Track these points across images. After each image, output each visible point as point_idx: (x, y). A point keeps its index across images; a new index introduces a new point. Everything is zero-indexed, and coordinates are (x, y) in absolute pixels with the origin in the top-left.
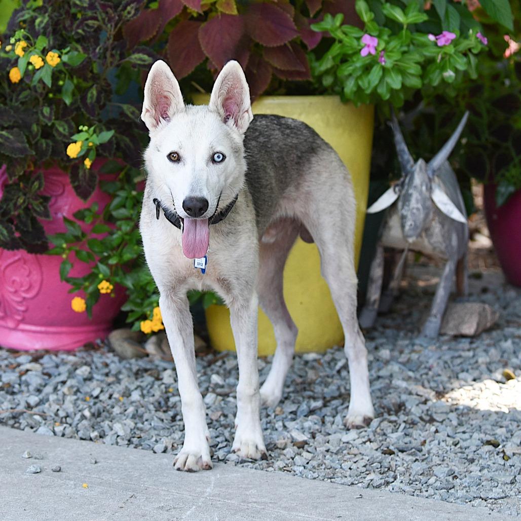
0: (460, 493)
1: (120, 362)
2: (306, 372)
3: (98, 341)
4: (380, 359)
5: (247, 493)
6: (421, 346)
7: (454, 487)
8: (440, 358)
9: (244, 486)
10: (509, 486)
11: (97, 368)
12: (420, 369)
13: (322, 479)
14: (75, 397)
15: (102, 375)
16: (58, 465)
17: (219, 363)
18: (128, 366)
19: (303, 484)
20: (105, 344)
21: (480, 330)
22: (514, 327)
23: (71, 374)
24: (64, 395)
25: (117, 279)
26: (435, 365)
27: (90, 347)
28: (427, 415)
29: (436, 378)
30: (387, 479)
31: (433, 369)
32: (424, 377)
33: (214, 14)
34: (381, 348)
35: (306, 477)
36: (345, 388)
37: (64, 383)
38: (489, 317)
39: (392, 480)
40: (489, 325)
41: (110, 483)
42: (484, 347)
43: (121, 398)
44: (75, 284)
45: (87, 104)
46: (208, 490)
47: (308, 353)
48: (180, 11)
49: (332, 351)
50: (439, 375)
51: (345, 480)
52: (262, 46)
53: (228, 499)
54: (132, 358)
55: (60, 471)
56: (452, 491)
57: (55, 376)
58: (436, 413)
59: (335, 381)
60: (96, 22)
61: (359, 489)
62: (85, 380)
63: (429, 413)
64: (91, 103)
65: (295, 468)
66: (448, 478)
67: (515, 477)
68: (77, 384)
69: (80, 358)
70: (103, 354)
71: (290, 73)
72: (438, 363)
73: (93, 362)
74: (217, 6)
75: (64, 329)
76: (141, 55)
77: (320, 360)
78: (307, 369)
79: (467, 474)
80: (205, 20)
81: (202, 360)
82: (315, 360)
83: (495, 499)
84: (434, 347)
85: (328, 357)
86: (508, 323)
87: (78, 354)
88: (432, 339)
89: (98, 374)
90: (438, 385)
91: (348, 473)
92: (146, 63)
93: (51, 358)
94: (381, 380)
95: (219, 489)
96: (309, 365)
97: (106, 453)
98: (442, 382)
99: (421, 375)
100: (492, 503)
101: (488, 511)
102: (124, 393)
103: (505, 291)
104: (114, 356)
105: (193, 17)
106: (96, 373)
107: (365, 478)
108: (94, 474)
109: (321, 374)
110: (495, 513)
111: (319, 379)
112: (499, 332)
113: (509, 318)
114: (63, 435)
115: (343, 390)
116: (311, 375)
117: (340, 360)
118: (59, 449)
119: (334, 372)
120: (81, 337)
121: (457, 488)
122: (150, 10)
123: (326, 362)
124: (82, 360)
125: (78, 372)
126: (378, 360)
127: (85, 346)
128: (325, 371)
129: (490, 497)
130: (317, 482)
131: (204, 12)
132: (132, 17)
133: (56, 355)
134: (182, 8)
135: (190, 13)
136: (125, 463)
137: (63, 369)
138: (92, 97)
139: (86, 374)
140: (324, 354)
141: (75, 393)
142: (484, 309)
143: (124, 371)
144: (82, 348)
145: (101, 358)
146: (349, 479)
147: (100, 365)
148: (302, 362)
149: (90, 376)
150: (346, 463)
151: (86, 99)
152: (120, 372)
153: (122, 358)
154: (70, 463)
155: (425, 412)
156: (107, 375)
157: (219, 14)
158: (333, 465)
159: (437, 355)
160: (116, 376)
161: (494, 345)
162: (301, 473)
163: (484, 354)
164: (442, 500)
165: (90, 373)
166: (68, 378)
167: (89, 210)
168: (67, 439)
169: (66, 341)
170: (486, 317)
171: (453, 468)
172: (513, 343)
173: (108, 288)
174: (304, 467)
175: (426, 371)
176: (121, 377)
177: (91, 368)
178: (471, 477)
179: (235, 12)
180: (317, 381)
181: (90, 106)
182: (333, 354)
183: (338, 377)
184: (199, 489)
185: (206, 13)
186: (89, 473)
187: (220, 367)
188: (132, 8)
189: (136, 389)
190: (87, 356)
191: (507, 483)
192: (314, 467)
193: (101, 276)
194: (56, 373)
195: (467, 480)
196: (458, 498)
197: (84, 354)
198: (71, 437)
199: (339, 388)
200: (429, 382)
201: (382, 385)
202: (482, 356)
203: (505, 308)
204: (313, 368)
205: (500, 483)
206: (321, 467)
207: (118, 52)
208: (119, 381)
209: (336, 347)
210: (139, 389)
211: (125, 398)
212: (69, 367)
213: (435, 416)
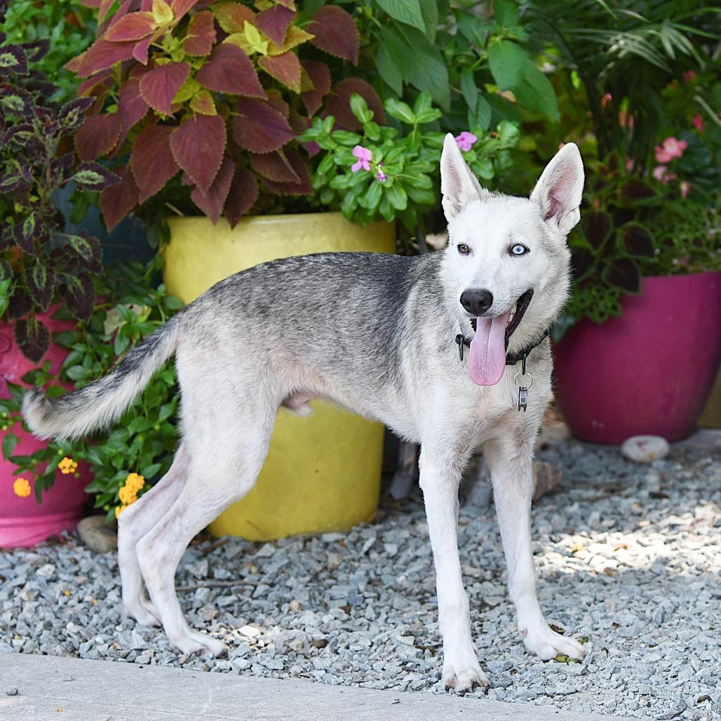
0: (520, 690)
1: (92, 557)
2: (327, 556)
3: (65, 533)
4: (418, 535)
5: (255, 706)
6: (468, 516)
7: (512, 684)
8: (491, 530)
9: (250, 698)
10: (580, 678)
11: (63, 566)
12: (467, 545)
13: (348, 684)
14: (36, 604)
15: (70, 574)
16: (14, 687)
17: (218, 551)
18: (102, 561)
19: (324, 692)
20: (74, 537)
21: (540, 494)
22: (581, 488)
23: (30, 576)
24: (22, 601)
25: (82, 454)
26: (485, 538)
27: (54, 541)
28: (478, 599)
29: (487, 555)
30: (429, 679)
31: (483, 544)
32: (472, 553)
33: (187, 116)
34: (418, 522)
35: (329, 683)
36: (375, 573)
37: (22, 586)
38: (551, 478)
39: (436, 680)
40: (550, 487)
41: (80, 706)
42: (545, 514)
43: (95, 601)
44: (21, 464)
45: (22, 237)
46: (206, 706)
47: (327, 532)
48: (145, 114)
49: (358, 529)
50: (491, 551)
51: (377, 683)
52: (251, 152)
53: (230, 715)
54: (107, 552)
55: (17, 693)
56: (511, 688)
57: (11, 580)
58: (487, 596)
59: (363, 565)
60: (29, 133)
61: (394, 693)
62: (48, 581)
63: (480, 596)
64: (27, 236)
65: (314, 673)
66: (505, 673)
67: (587, 666)
68: (38, 587)
69: (41, 554)
70: (70, 549)
71: (286, 186)
72: (489, 536)
73: (58, 559)
74: (191, 106)
75: (20, 521)
76: (89, 173)
77: (343, 540)
78: (327, 552)
79: (528, 666)
80: (178, 124)
81: (197, 549)
82: (337, 541)
83: (564, 695)
84: (484, 518)
85: (353, 537)
86: (575, 484)
87: (39, 550)
88: (482, 507)
89: (65, 574)
90: (490, 562)
91: (381, 675)
92: (95, 183)
93: (5, 557)
94: (419, 560)
95: (219, 704)
96: (330, 547)
97: (75, 669)
98: (495, 559)
99: (469, 552)
100: (560, 700)
101: (555, 709)
102: (98, 594)
103: (569, 447)
104: (85, 550)
105: (161, 120)
106: (62, 572)
107: (402, 679)
108: (60, 695)
109: (346, 558)
110: (563, 712)
111: (343, 564)
112: (564, 495)
113: (576, 478)
114: (21, 651)
115: (372, 575)
116: (333, 559)
117: (367, 539)
118: (16, 667)
119: (362, 554)
120: (42, 530)
121: (516, 684)
122: (107, 115)
123: (351, 542)
124: (44, 557)
125: (39, 572)
126: (415, 537)
127: (48, 540)
128: (350, 553)
129: (558, 692)
130: (341, 688)
131: (175, 114)
132: (75, 125)
133: (12, 554)
134: (147, 110)
135: (158, 116)
136: (100, 679)
137: (21, 570)
138: (29, 228)
139: (50, 575)
140: (348, 533)
141: (36, 598)
142: (544, 468)
143: (98, 567)
144: (44, 543)
145: (68, 553)
146: (383, 681)
147: (67, 563)
148: (321, 545)
149: (55, 576)
150: (378, 663)
151: (22, 230)
152: (92, 570)
153: (95, 552)
154: (30, 683)
155: (475, 596)
156: (76, 574)
157: (195, 115)
158: (361, 666)
159: (487, 527)
160: (88, 574)
161: (558, 512)
162: (322, 678)
163: (546, 522)
164: (498, 699)
165: (54, 573)
166: (27, 580)
167: (40, 370)
168: (27, 656)
169: (23, 535)
170: (546, 477)
171: (511, 660)
172: (581, 507)
173: (71, 467)
174: (326, 671)
175: (474, 546)
176: (94, 575)
177: (56, 567)
178: (533, 670)
179: (214, 113)
180: (341, 567)
181: (27, 239)
182: (359, 532)
183: (366, 560)
184: (193, 706)
185: (178, 116)
186: (54, 695)
187: (219, 556)
188: (75, 114)
189: (113, 589)
190: (50, 553)
191: (577, 675)
192: (338, 671)
193: (61, 452)
194: (12, 576)
195: (529, 673)
196: (518, 697)
197: (47, 551)
198: (31, 653)
199: (367, 574)
200: (479, 559)
201: (421, 567)
202: (542, 525)
203: (570, 467)
204: (335, 550)
205: (569, 674)
206: (347, 670)
207: (62, 170)
208: (91, 580)
209: (362, 524)
210: (117, 589)
211: (100, 601)
212: (27, 566)
213: (487, 600)
